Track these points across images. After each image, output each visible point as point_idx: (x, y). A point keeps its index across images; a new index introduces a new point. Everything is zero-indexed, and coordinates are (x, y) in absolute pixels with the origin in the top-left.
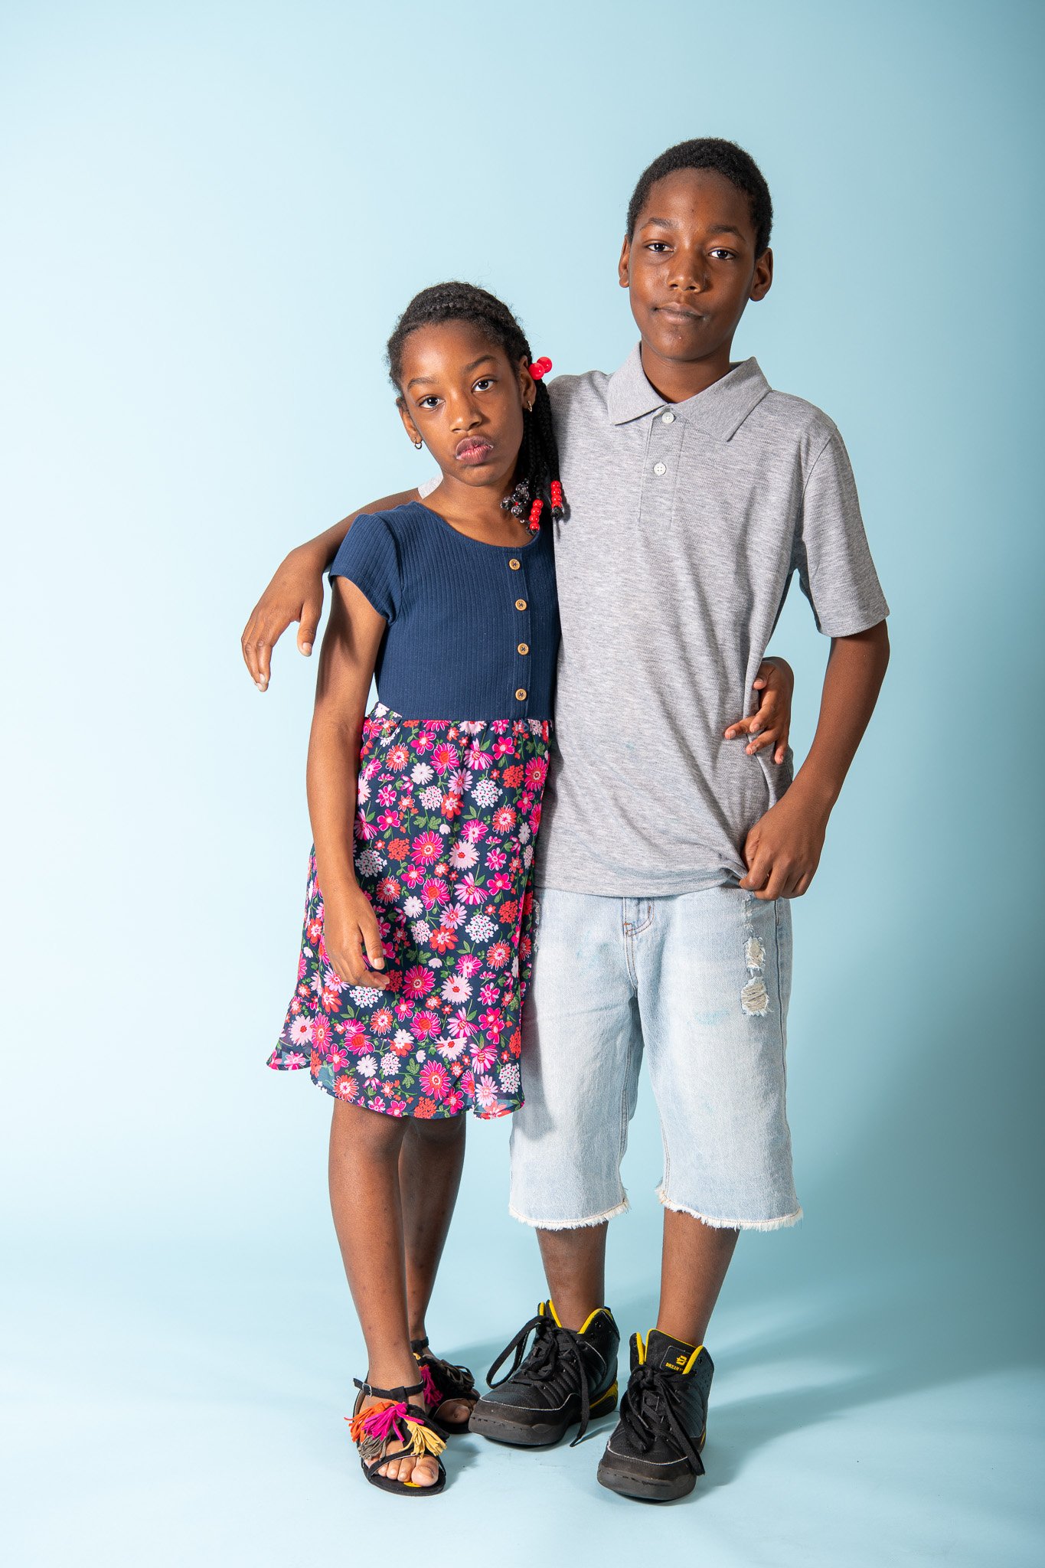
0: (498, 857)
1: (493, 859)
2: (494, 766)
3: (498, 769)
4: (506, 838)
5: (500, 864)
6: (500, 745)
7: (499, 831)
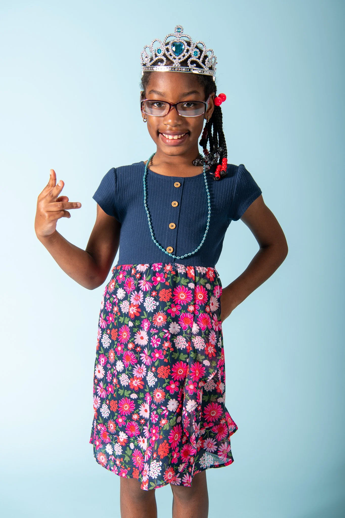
0: (156, 340)
1: (153, 342)
2: (154, 289)
3: (156, 290)
4: (160, 329)
5: (157, 344)
6: (157, 277)
7: (157, 326)
